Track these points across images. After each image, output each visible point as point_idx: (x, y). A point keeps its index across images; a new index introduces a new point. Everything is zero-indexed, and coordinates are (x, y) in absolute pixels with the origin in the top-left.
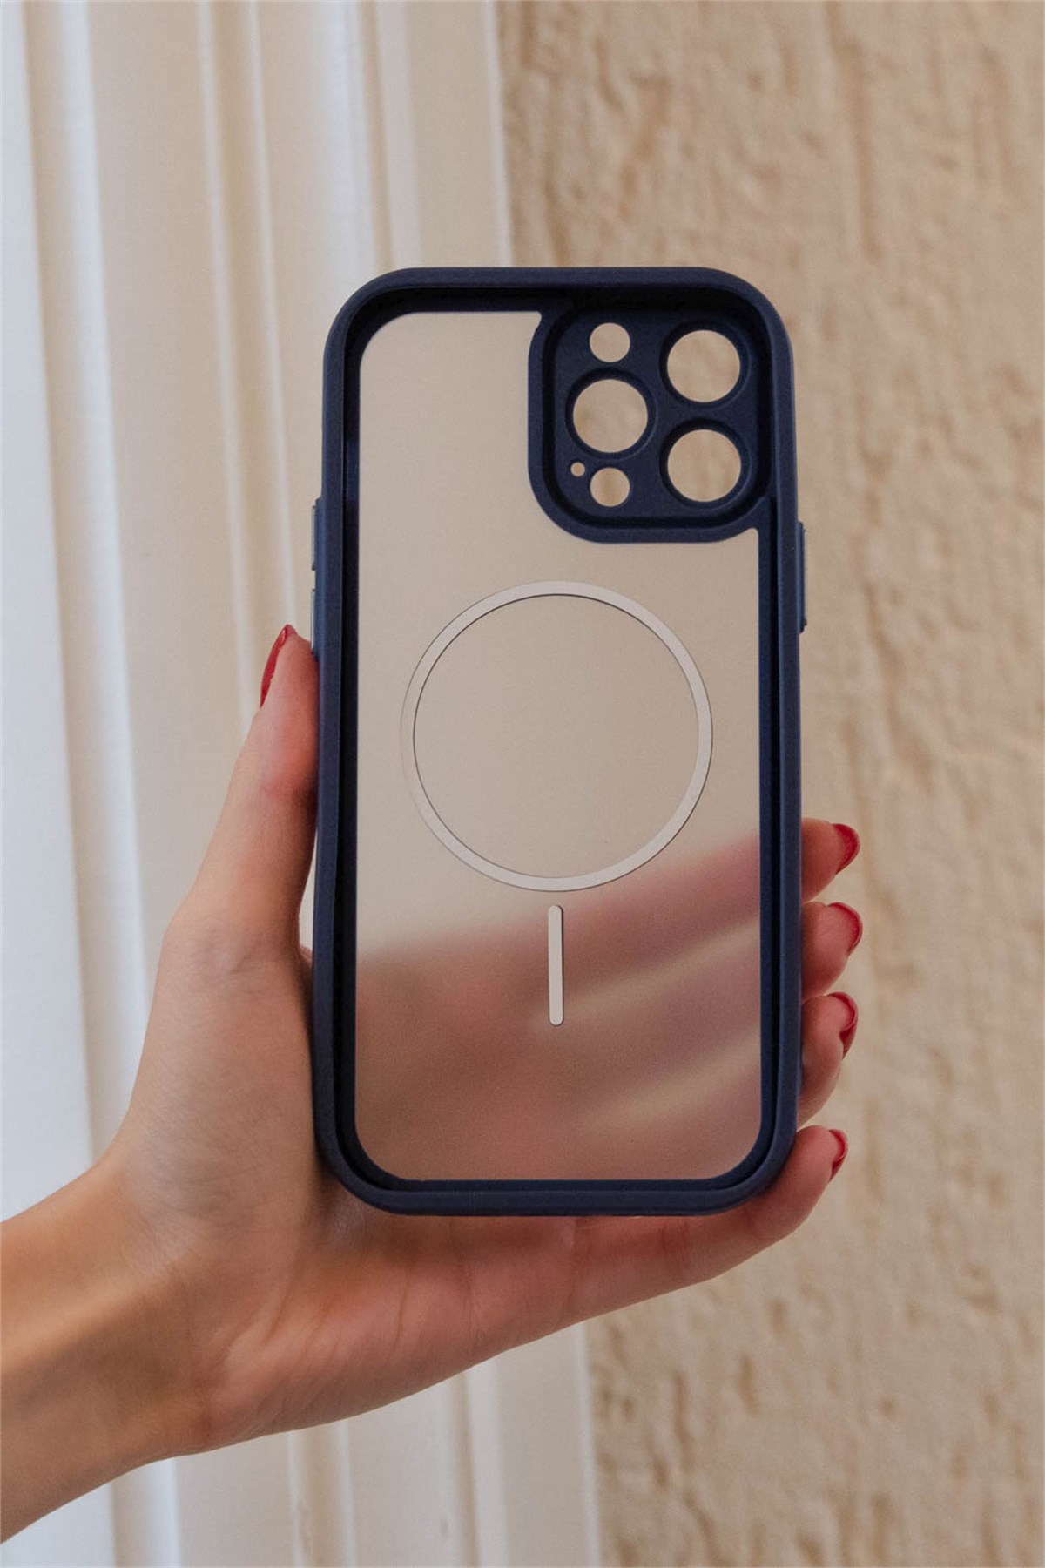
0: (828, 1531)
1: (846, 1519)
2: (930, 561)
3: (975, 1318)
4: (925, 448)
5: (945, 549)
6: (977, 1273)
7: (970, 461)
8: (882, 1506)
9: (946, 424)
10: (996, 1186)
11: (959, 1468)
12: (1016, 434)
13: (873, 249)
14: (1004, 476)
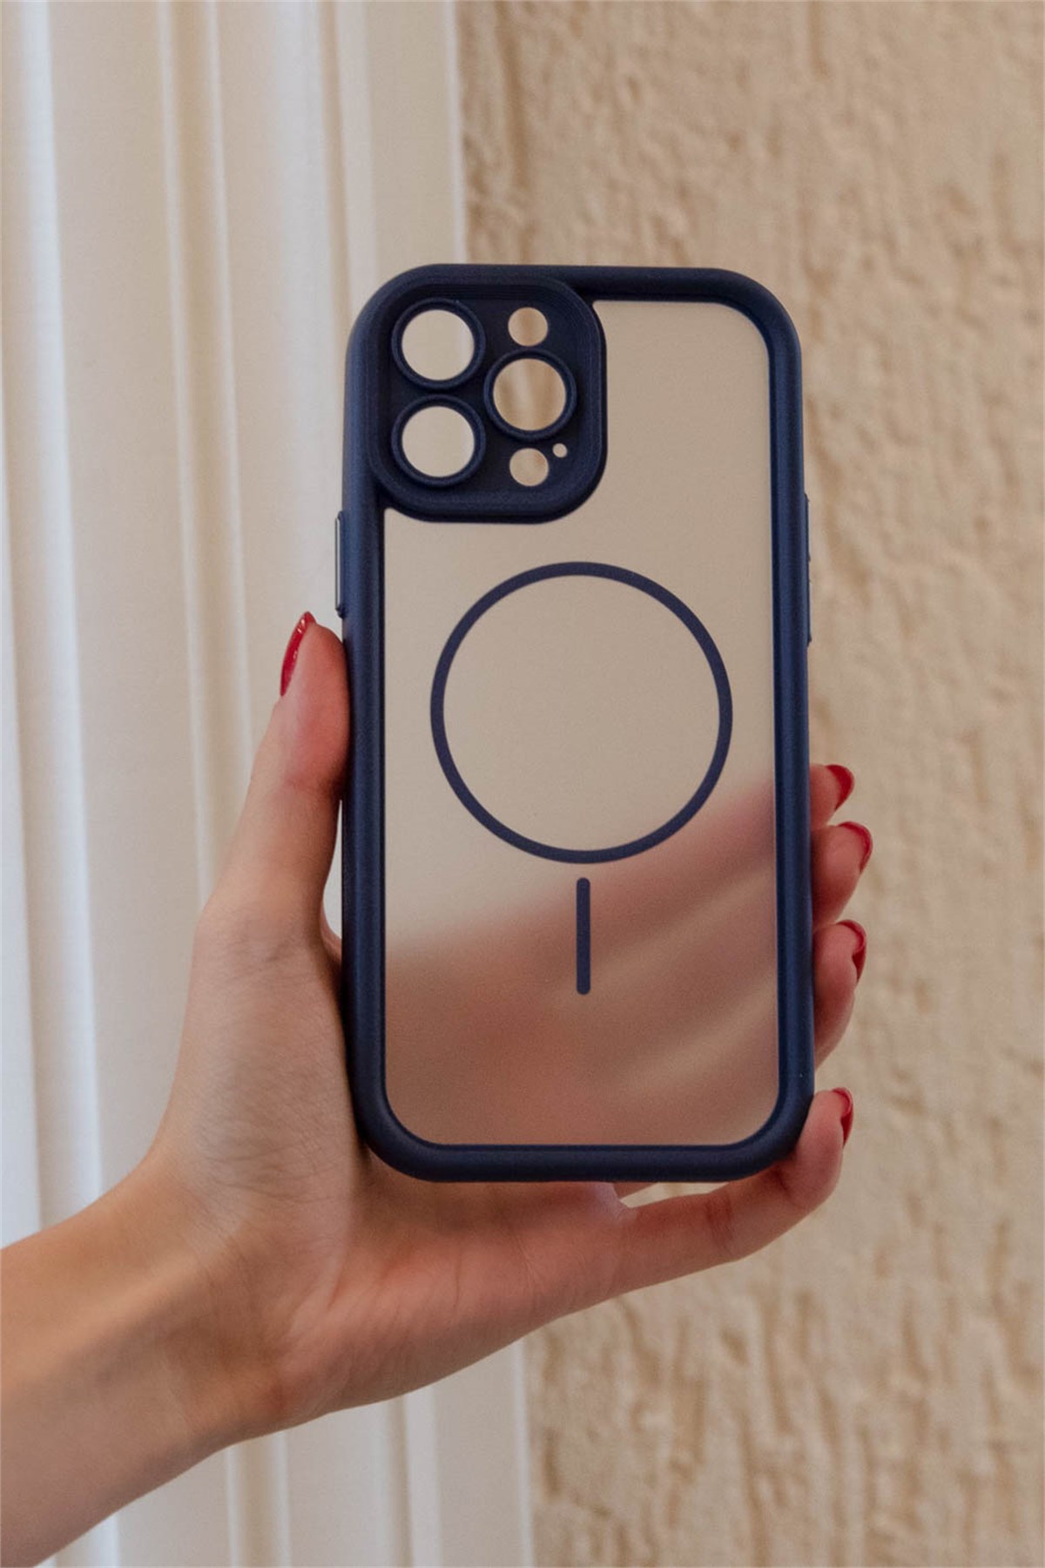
0: (752, 1326)
1: (770, 1315)
2: (872, 376)
3: (900, 1120)
4: (868, 265)
5: (886, 365)
6: (902, 1076)
7: (913, 279)
8: (805, 1302)
9: (890, 243)
10: (923, 991)
11: (882, 1268)
12: (958, 251)
13: (820, 66)
14: (946, 293)
